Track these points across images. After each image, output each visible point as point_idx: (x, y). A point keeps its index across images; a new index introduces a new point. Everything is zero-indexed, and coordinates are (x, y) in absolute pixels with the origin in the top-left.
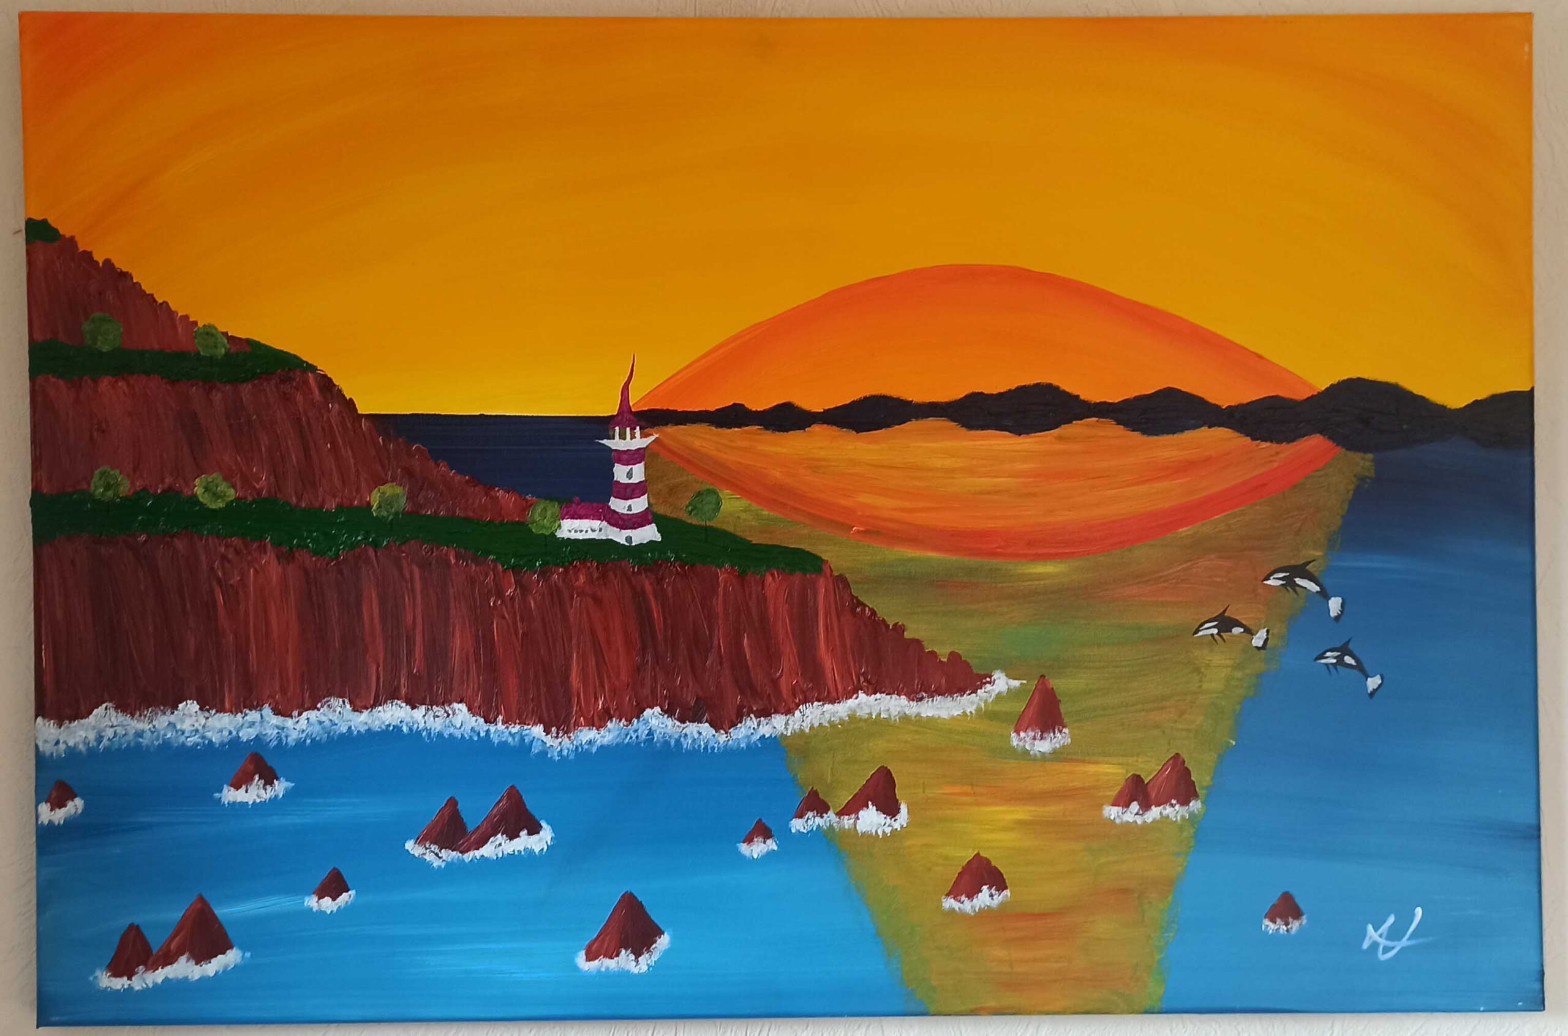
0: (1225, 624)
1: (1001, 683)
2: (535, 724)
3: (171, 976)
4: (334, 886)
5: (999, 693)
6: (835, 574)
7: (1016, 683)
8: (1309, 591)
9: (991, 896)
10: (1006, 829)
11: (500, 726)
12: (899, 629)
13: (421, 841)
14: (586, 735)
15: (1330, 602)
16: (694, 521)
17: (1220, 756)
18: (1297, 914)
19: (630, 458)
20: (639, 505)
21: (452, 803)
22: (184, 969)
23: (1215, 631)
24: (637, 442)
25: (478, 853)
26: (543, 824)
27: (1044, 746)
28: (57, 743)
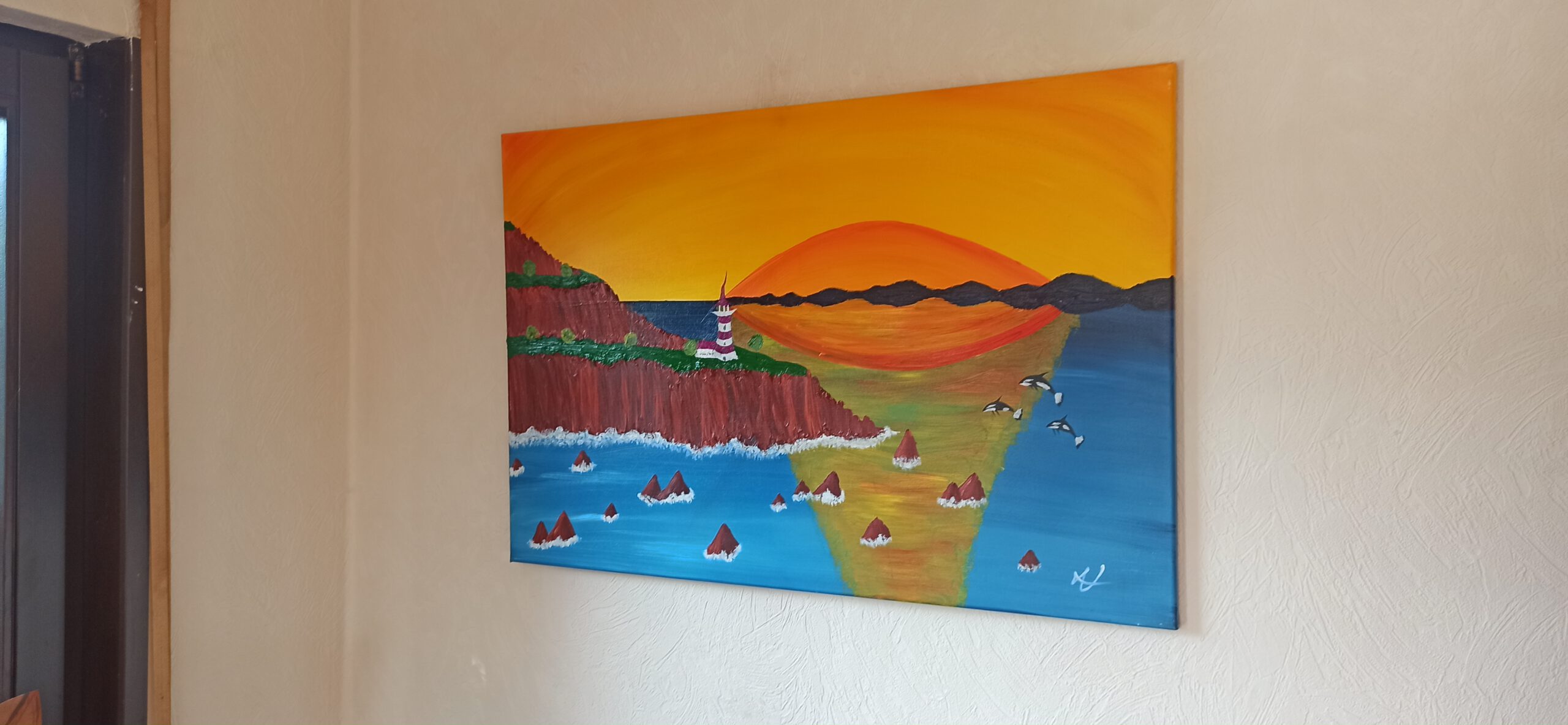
0: (1000, 406)
1: (888, 433)
2: (687, 443)
3: (554, 545)
4: (611, 512)
5: (887, 438)
6: (813, 376)
7: (895, 433)
8: (1044, 389)
9: (883, 539)
10: (891, 507)
11: (674, 444)
12: (841, 404)
13: (643, 494)
14: (708, 449)
15: (1056, 395)
16: (751, 350)
17: (996, 475)
18: (1036, 563)
19: (725, 320)
20: (728, 342)
21: (655, 477)
22: (558, 542)
23: (994, 409)
24: (728, 312)
25: (665, 501)
26: (690, 489)
27: (908, 466)
28: (516, 442)
